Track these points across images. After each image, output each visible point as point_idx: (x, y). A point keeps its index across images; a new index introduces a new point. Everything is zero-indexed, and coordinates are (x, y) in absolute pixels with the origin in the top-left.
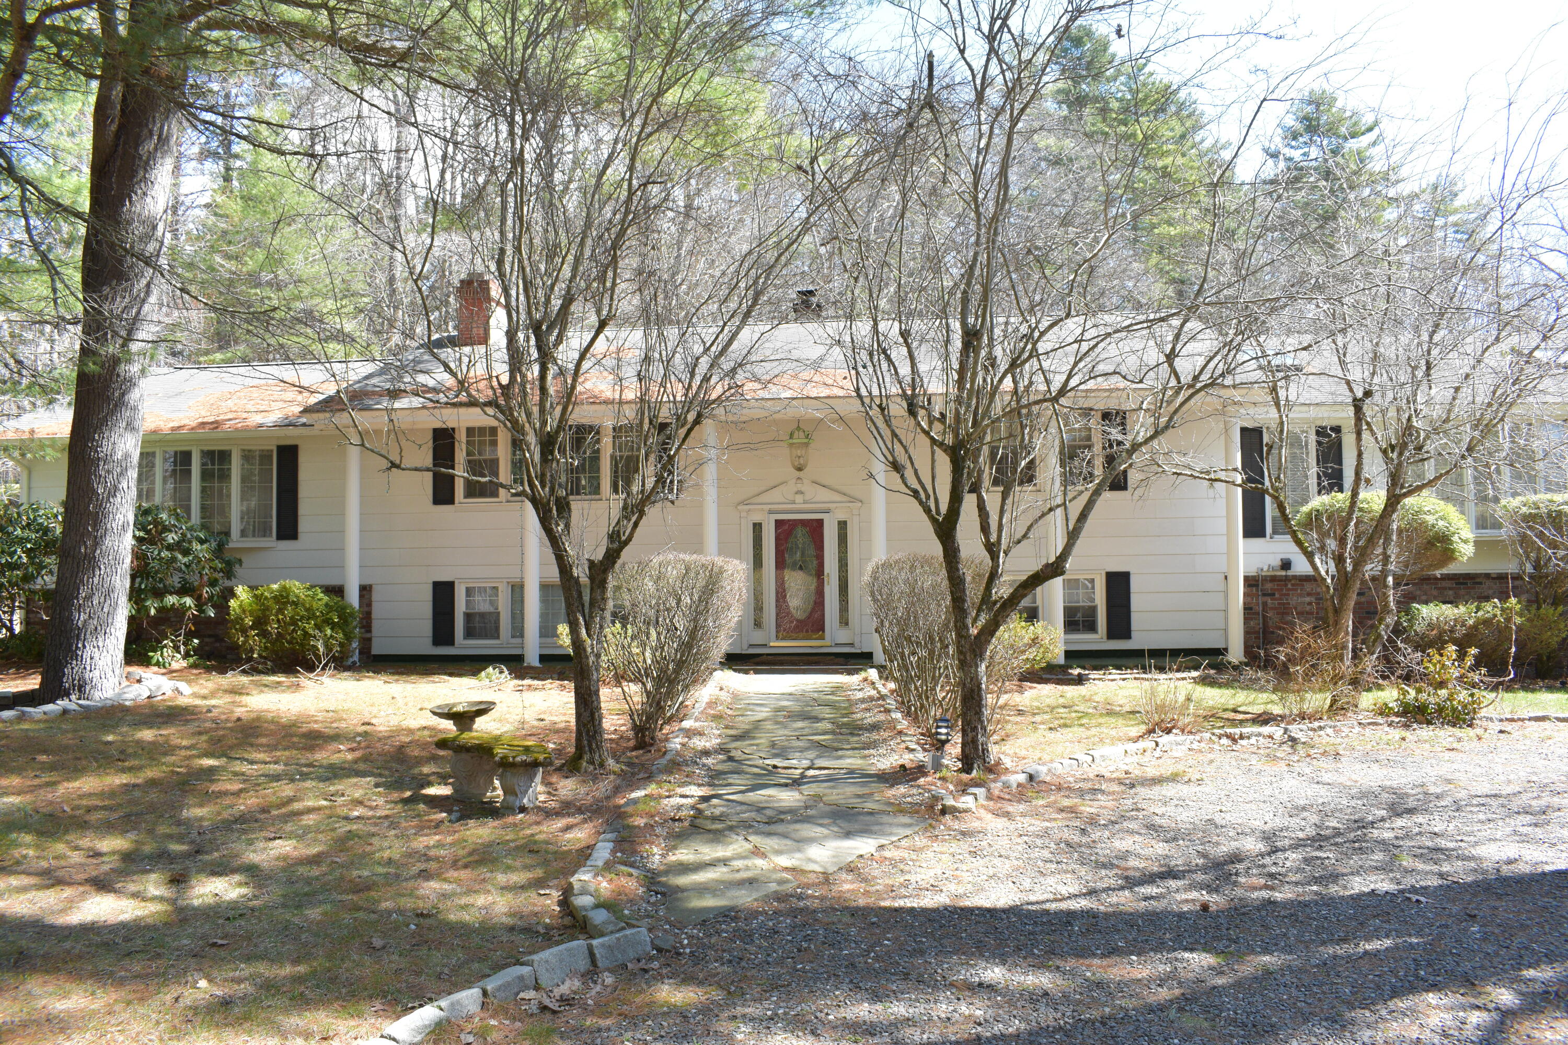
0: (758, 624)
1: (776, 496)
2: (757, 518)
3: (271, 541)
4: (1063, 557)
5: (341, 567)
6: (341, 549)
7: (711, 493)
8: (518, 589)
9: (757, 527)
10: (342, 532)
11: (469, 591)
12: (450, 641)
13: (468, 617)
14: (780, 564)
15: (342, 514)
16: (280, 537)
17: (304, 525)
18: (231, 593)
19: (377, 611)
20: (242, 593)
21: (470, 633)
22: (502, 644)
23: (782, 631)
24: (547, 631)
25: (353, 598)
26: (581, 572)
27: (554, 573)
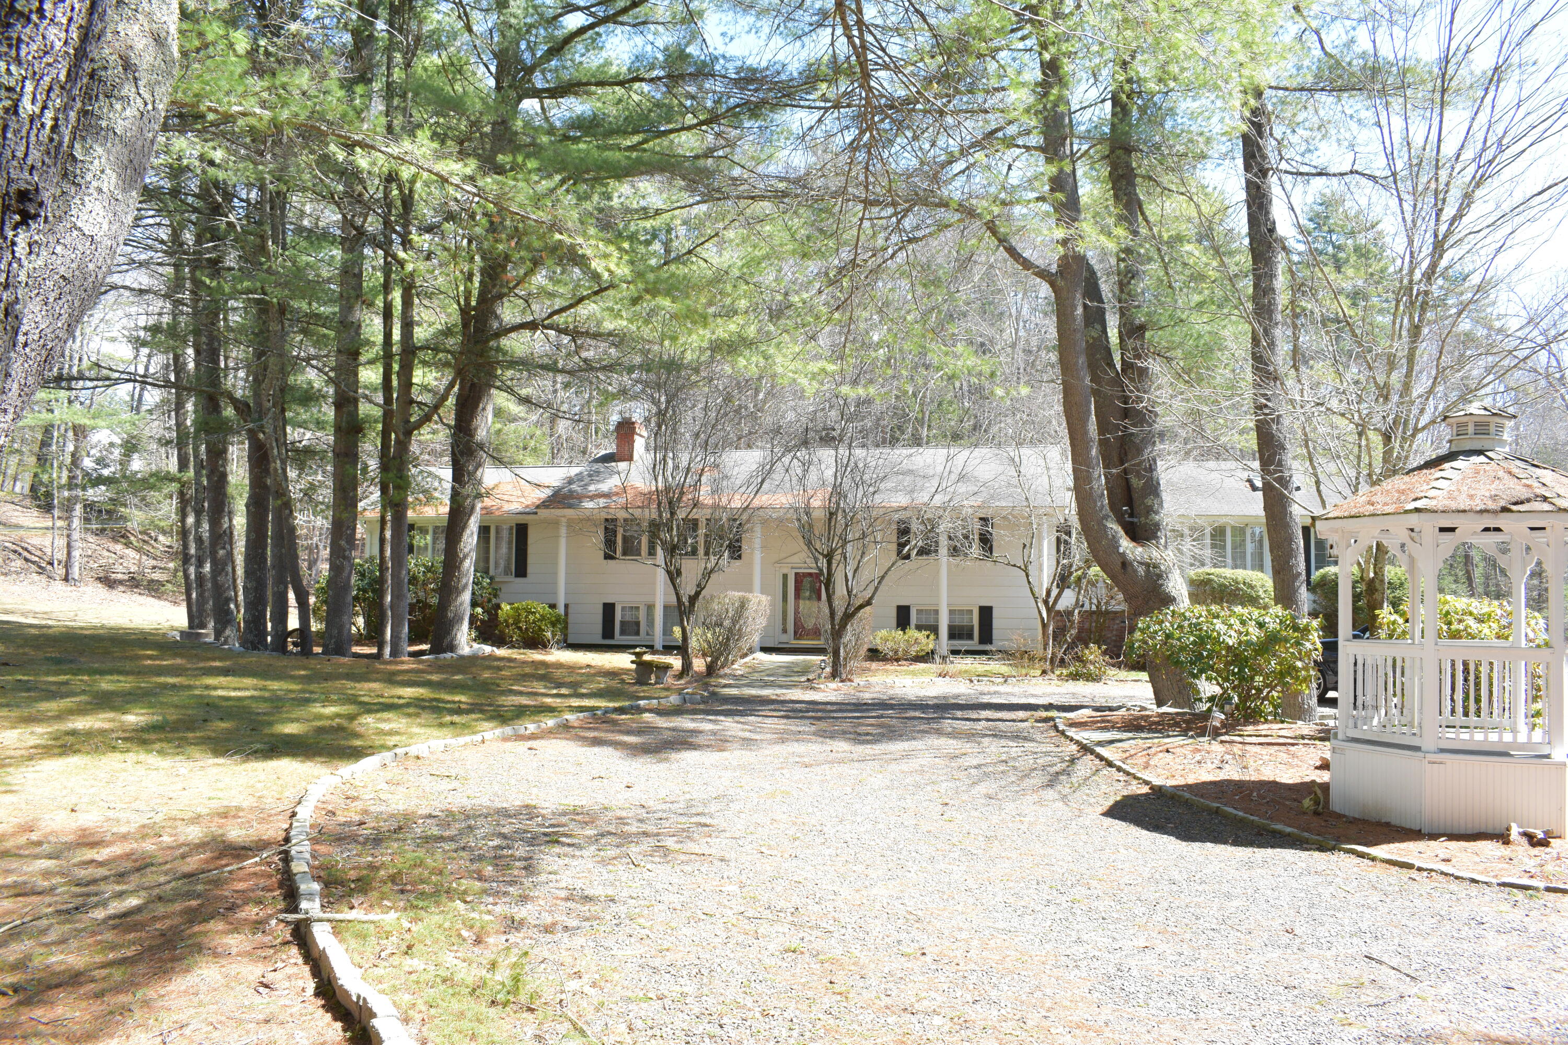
0: (785, 631)
1: (795, 559)
2: (785, 571)
3: (511, 578)
4: (871, 598)
5: (555, 593)
6: (555, 583)
7: (758, 556)
8: (650, 608)
9: (785, 577)
10: (555, 574)
11: (623, 609)
12: (612, 636)
13: (623, 623)
14: (797, 596)
15: (556, 564)
16: (517, 575)
17: (530, 569)
18: (498, 607)
19: (571, 619)
20: (506, 607)
21: (623, 632)
22: (642, 638)
23: (797, 635)
24: (667, 631)
25: (561, 610)
26: (685, 600)
27: (673, 600)
